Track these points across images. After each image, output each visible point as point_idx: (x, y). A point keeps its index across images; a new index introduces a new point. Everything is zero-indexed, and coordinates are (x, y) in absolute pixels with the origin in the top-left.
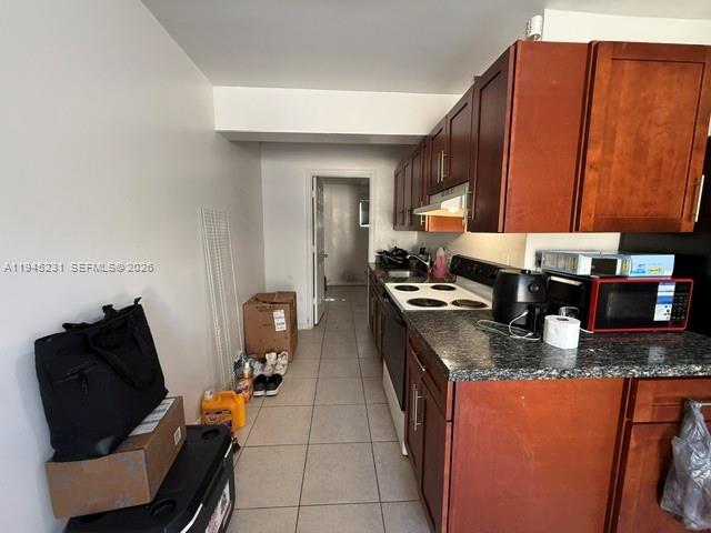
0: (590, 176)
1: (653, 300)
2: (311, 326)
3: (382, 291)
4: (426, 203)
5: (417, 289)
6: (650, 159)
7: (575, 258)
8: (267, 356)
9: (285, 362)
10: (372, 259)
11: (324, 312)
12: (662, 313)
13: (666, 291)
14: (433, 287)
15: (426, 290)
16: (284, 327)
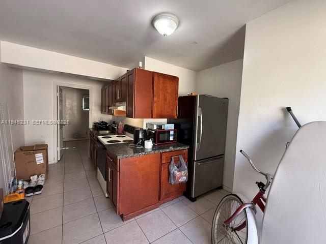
0: (155, 104)
1: (169, 136)
2: (56, 161)
3: (96, 140)
4: (114, 105)
5: (111, 137)
6: (168, 101)
7: (153, 125)
8: (31, 178)
9: (44, 179)
10: (91, 126)
11: (63, 154)
12: (171, 138)
13: (172, 133)
14: (117, 137)
15: (114, 138)
16: (42, 162)
